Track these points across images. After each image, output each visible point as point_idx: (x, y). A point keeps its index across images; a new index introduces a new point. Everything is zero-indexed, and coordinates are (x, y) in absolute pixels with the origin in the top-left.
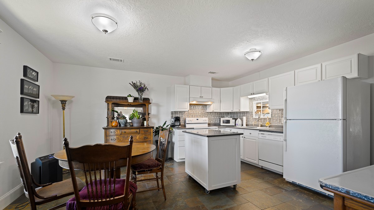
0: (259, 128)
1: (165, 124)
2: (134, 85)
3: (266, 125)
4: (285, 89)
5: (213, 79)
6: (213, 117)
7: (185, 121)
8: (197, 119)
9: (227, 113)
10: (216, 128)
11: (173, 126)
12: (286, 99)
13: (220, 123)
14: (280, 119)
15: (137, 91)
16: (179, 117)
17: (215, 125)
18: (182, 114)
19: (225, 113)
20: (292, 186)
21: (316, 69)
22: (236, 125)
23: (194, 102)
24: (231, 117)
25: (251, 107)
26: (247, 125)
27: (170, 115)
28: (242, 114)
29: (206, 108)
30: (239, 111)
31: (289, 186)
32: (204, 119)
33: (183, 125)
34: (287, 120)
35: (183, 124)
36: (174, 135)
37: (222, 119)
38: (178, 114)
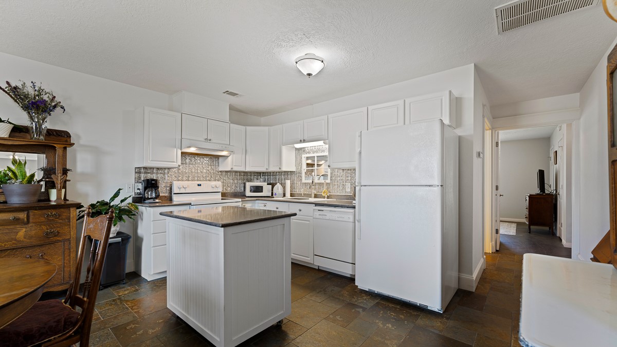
0: (312, 200)
1: (117, 195)
2: (15, 93)
3: (323, 195)
4: (358, 134)
5: (232, 108)
6: (232, 181)
7: (171, 189)
8: (198, 185)
9: (258, 173)
10: (237, 202)
11: (140, 199)
12: (361, 150)
13: (245, 191)
14: (343, 185)
15: (25, 108)
16: (156, 181)
17: (235, 195)
18: (164, 174)
19: (254, 173)
20: (369, 297)
21: (398, 107)
22: (274, 196)
23: (193, 150)
24: (265, 181)
25: (299, 163)
26: (292, 195)
27: (133, 176)
28: (284, 175)
29: (218, 163)
30: (278, 170)
31: (366, 300)
32: (213, 183)
33: (165, 197)
34: (361, 186)
35: (167, 195)
36: (142, 219)
37: (248, 185)
38: (153, 173)
